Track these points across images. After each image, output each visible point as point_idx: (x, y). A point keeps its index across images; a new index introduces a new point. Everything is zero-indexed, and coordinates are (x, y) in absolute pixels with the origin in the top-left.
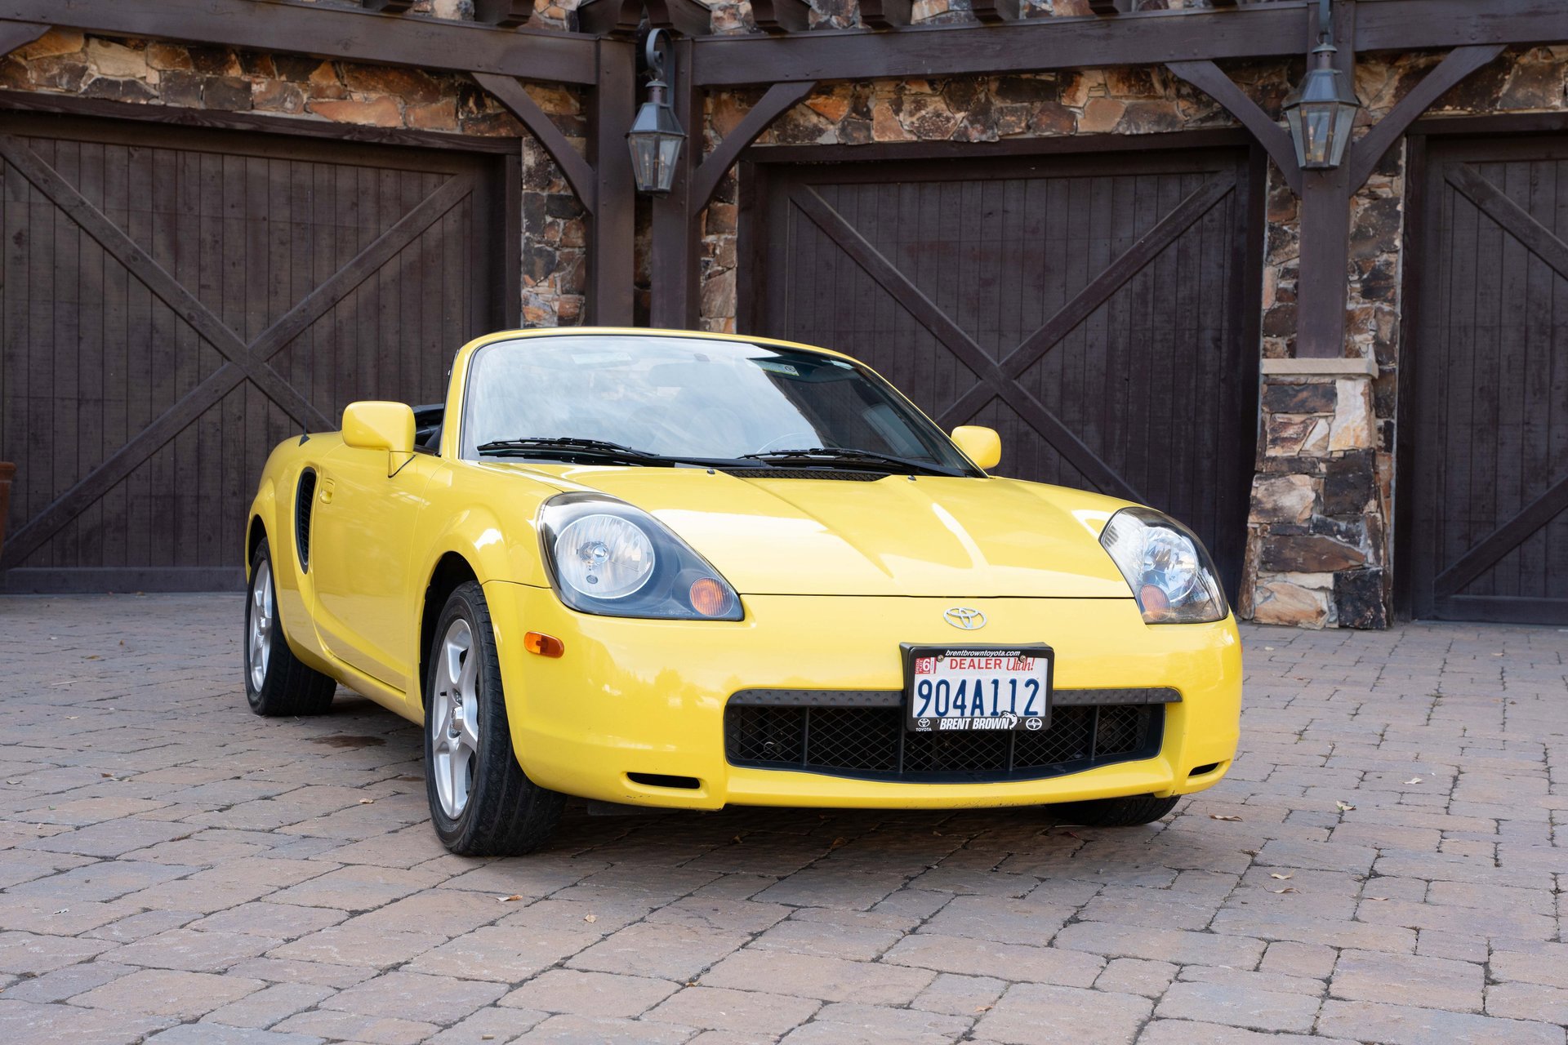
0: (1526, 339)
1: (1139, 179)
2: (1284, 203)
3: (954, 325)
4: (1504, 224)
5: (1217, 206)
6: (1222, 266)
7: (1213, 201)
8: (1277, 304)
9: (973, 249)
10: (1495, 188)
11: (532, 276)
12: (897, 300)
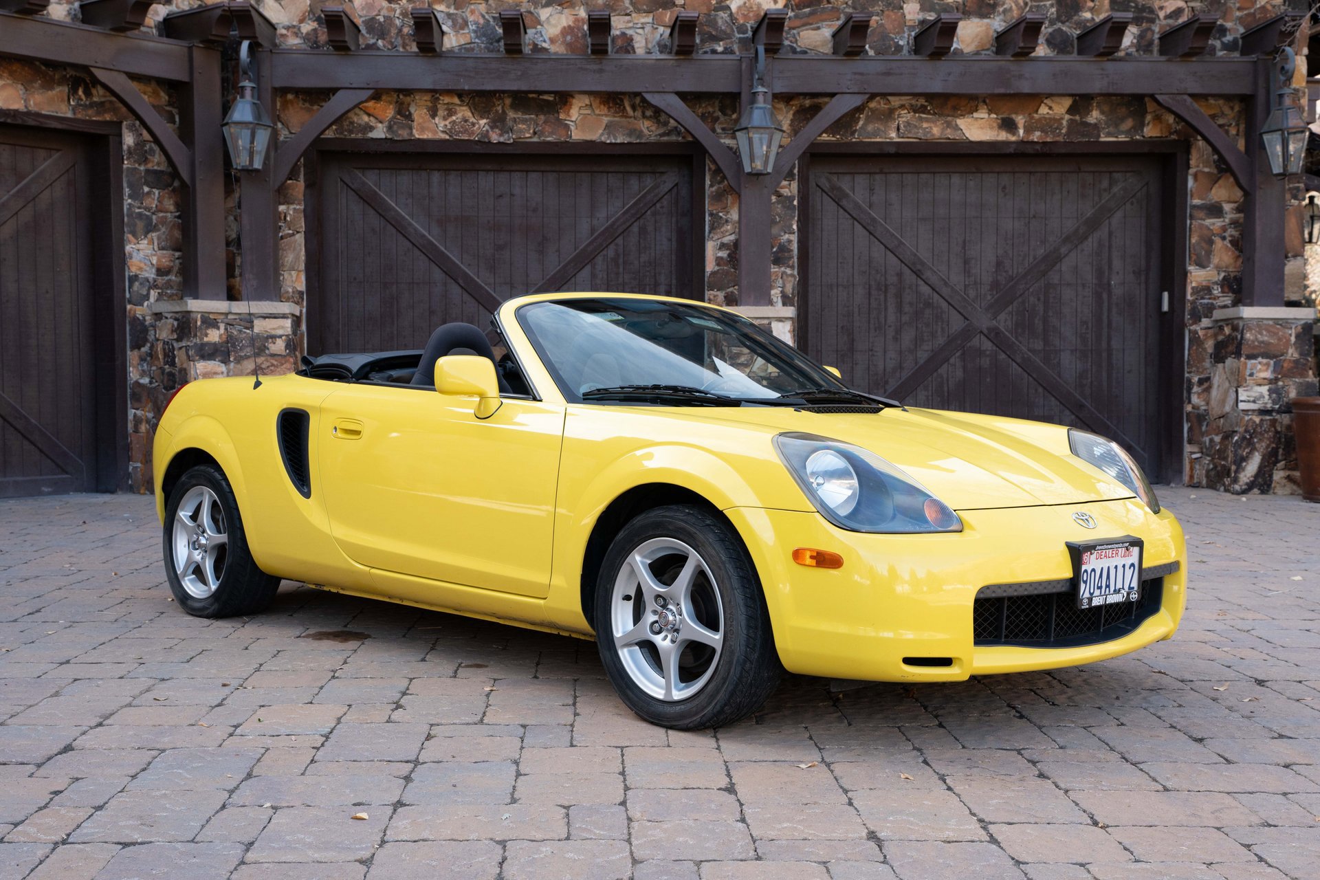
0: (870, 294)
1: (610, 175)
2: (718, 197)
3: (476, 279)
4: (854, 215)
5: (665, 197)
6: (670, 240)
7: (662, 194)
8: (717, 268)
9: (489, 222)
10: (848, 191)
11: (134, 234)
12: (430, 259)
